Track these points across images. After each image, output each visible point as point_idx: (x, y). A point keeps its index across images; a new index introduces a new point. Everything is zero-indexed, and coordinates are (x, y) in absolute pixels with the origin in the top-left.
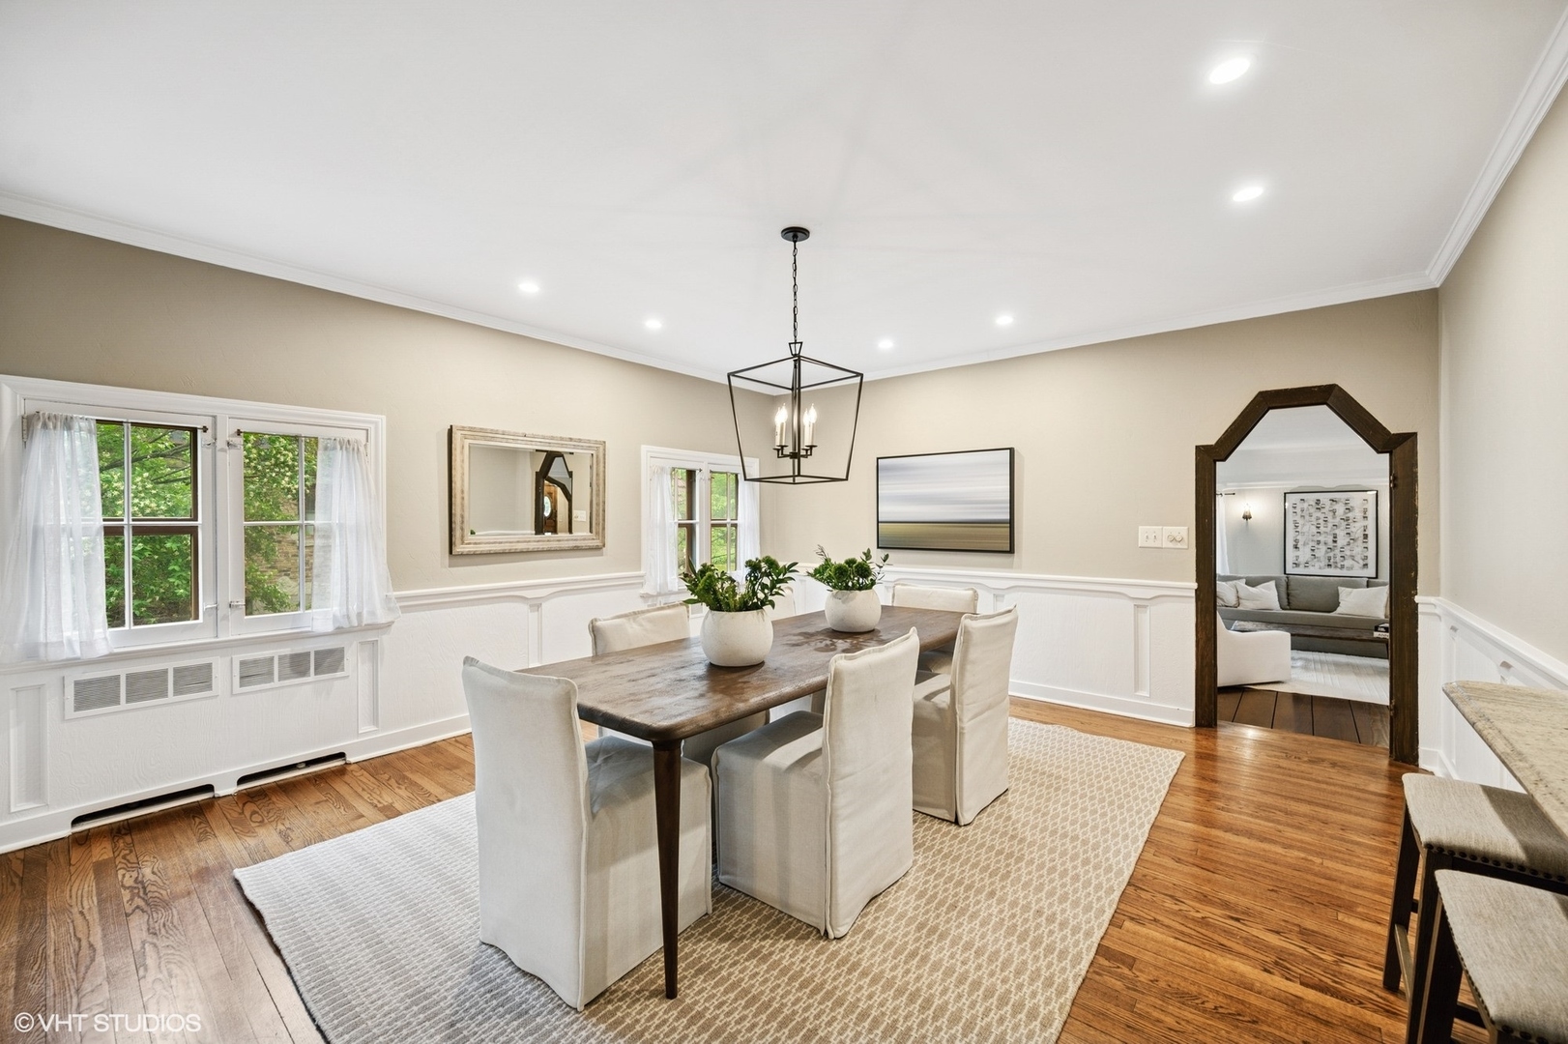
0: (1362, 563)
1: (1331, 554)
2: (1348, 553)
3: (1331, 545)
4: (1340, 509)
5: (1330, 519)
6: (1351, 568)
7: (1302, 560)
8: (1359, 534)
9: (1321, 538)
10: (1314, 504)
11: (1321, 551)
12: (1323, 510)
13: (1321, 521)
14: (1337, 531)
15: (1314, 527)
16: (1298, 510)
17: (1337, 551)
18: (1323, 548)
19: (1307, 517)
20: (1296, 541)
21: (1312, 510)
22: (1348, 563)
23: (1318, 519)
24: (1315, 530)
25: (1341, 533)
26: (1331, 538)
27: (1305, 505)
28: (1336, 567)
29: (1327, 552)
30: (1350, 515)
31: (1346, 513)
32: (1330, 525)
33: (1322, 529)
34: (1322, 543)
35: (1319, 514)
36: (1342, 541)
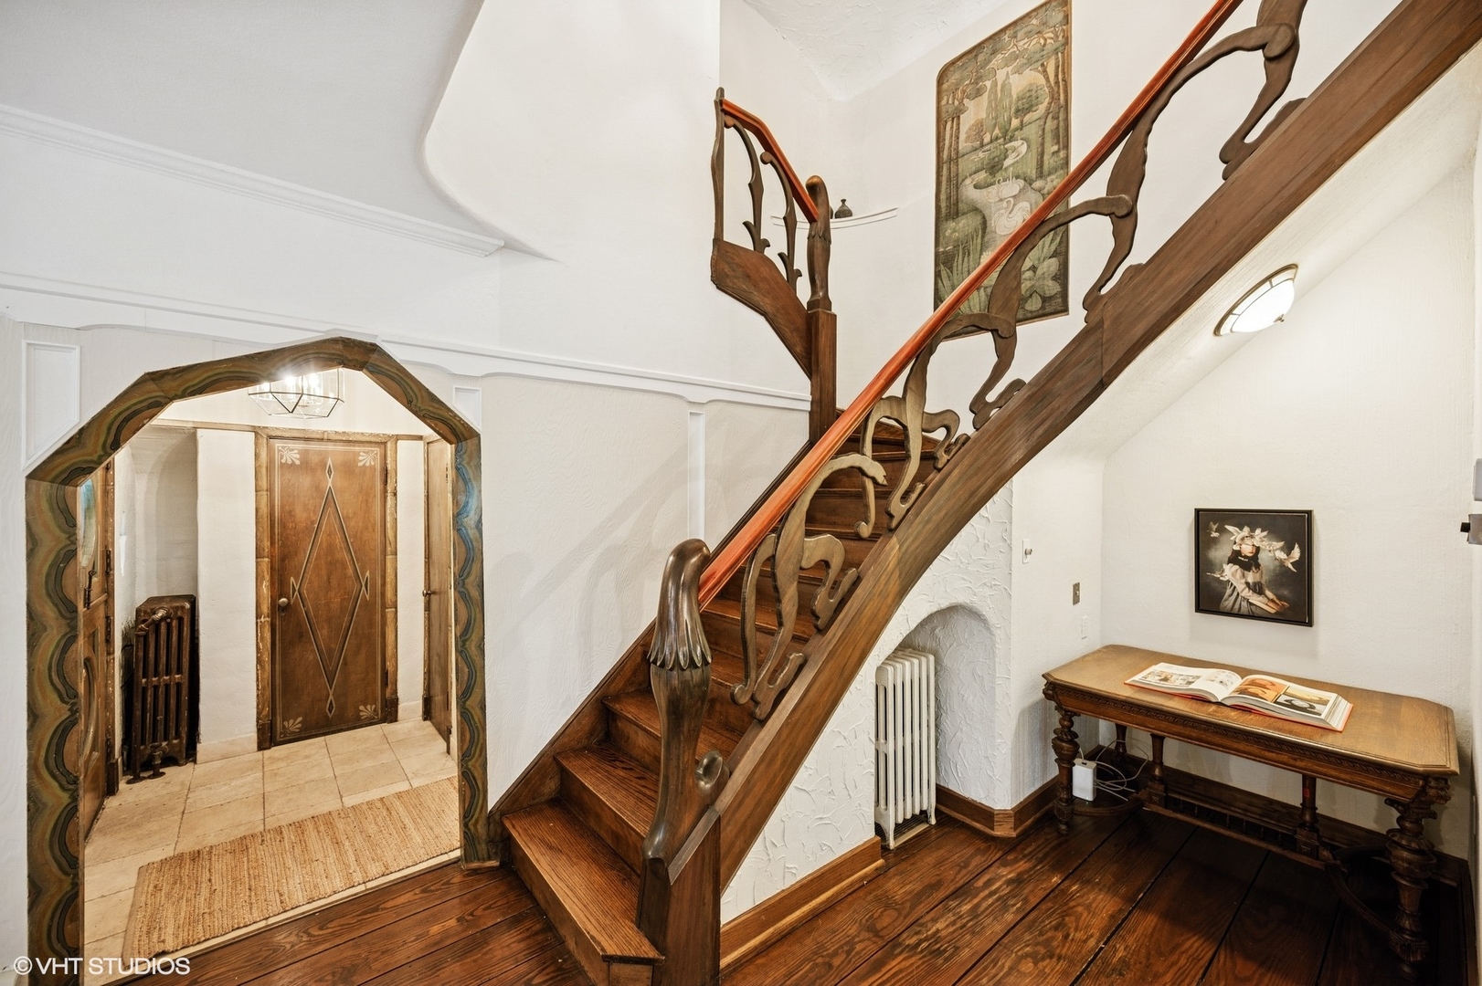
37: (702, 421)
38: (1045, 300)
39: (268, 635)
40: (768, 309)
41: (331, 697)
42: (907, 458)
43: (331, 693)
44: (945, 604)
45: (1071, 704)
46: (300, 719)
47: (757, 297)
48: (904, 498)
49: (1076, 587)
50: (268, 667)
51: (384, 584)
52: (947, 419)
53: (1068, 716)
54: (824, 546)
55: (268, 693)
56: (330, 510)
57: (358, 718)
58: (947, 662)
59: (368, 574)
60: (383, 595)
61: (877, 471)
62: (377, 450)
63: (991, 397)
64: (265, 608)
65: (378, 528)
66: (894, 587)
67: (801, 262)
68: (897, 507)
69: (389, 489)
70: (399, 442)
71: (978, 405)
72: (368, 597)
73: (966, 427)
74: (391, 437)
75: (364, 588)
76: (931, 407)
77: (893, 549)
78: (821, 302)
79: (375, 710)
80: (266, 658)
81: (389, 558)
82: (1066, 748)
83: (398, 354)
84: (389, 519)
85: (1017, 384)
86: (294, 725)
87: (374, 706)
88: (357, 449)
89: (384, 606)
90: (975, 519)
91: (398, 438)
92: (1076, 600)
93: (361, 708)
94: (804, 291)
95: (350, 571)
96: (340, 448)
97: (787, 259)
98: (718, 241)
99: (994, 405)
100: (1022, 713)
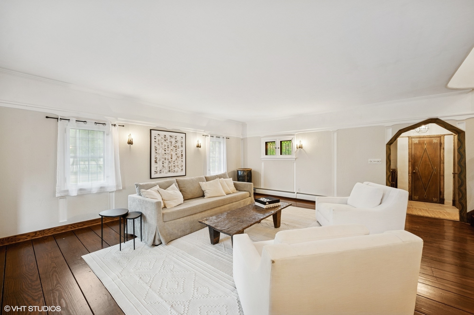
0: (181, 168)
1: (170, 165)
2: (176, 164)
3: (170, 160)
4: (173, 140)
5: (170, 146)
6: (177, 172)
7: (158, 169)
8: (180, 155)
9: (166, 157)
10: (163, 138)
11: (166, 165)
12: (167, 141)
13: (166, 147)
14: (172, 153)
15: (163, 150)
16: (157, 140)
17: (172, 163)
18: (167, 161)
19: (160, 144)
20: (156, 158)
21: (163, 141)
22: (176, 169)
23: (165, 146)
24: (164, 152)
25: (174, 154)
26: (170, 157)
27: (160, 138)
28: (172, 172)
29: (169, 164)
30: (177, 144)
31: (175, 143)
32: (170, 149)
33: (167, 152)
34: (167, 159)
35: (165, 143)
36: (174, 159)
39: (411, 178)
41: (425, 194)
43: (425, 193)
46: (418, 197)
50: (411, 184)
51: (440, 170)
55: (411, 189)
56: (425, 153)
57: (433, 201)
59: (435, 168)
60: (440, 173)
62: (438, 139)
64: (410, 172)
65: (439, 157)
69: (442, 148)
70: (445, 136)
72: (435, 173)
74: (442, 135)
75: (434, 171)
79: (437, 200)
80: (411, 182)
81: (442, 164)
84: (442, 155)
86: (417, 198)
87: (437, 199)
88: (433, 139)
89: (440, 176)
91: (445, 135)
93: (433, 198)
95: (431, 167)
96: (428, 139)
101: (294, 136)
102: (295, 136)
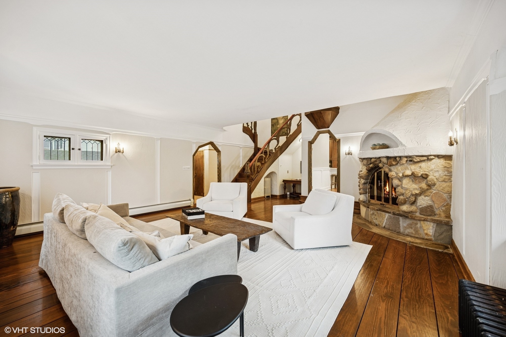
37: (241, 150)
38: (285, 133)
40: (249, 134)
42: (267, 155)
44: (272, 171)
45: (285, 182)
47: (248, 133)
48: (267, 159)
49: (288, 171)
52: (272, 150)
53: (285, 184)
54: (259, 164)
58: (272, 179)
61: (264, 156)
63: (277, 148)
66: (266, 169)
67: (253, 128)
68: (266, 160)
70: (204, 151)
71: (275, 149)
73: (274, 151)
76: (270, 149)
77: (266, 165)
78: (255, 133)
82: (285, 188)
83: (215, 143)
85: (279, 146)
90: (275, 162)
92: (288, 173)
94: (253, 131)
97: (251, 127)
98: (243, 126)
99: (277, 149)
100: (280, 185)
101: (108, 136)
102: (111, 136)
